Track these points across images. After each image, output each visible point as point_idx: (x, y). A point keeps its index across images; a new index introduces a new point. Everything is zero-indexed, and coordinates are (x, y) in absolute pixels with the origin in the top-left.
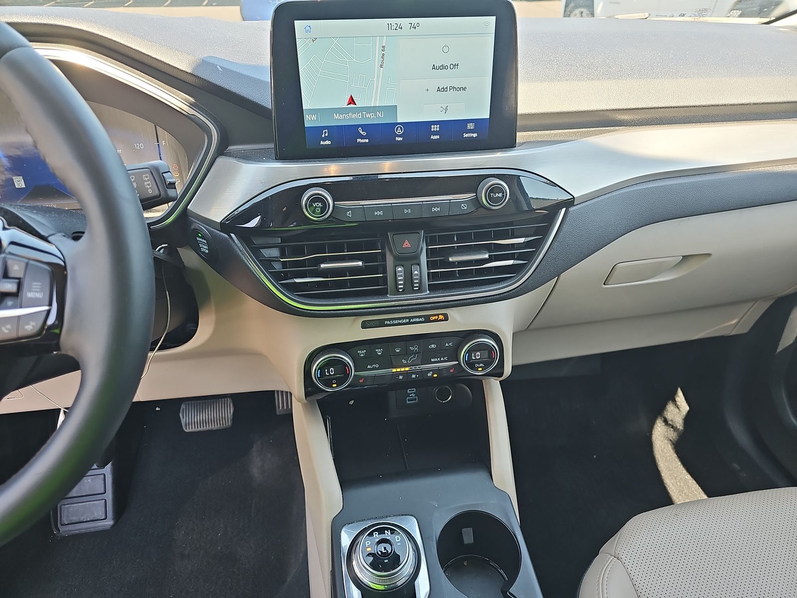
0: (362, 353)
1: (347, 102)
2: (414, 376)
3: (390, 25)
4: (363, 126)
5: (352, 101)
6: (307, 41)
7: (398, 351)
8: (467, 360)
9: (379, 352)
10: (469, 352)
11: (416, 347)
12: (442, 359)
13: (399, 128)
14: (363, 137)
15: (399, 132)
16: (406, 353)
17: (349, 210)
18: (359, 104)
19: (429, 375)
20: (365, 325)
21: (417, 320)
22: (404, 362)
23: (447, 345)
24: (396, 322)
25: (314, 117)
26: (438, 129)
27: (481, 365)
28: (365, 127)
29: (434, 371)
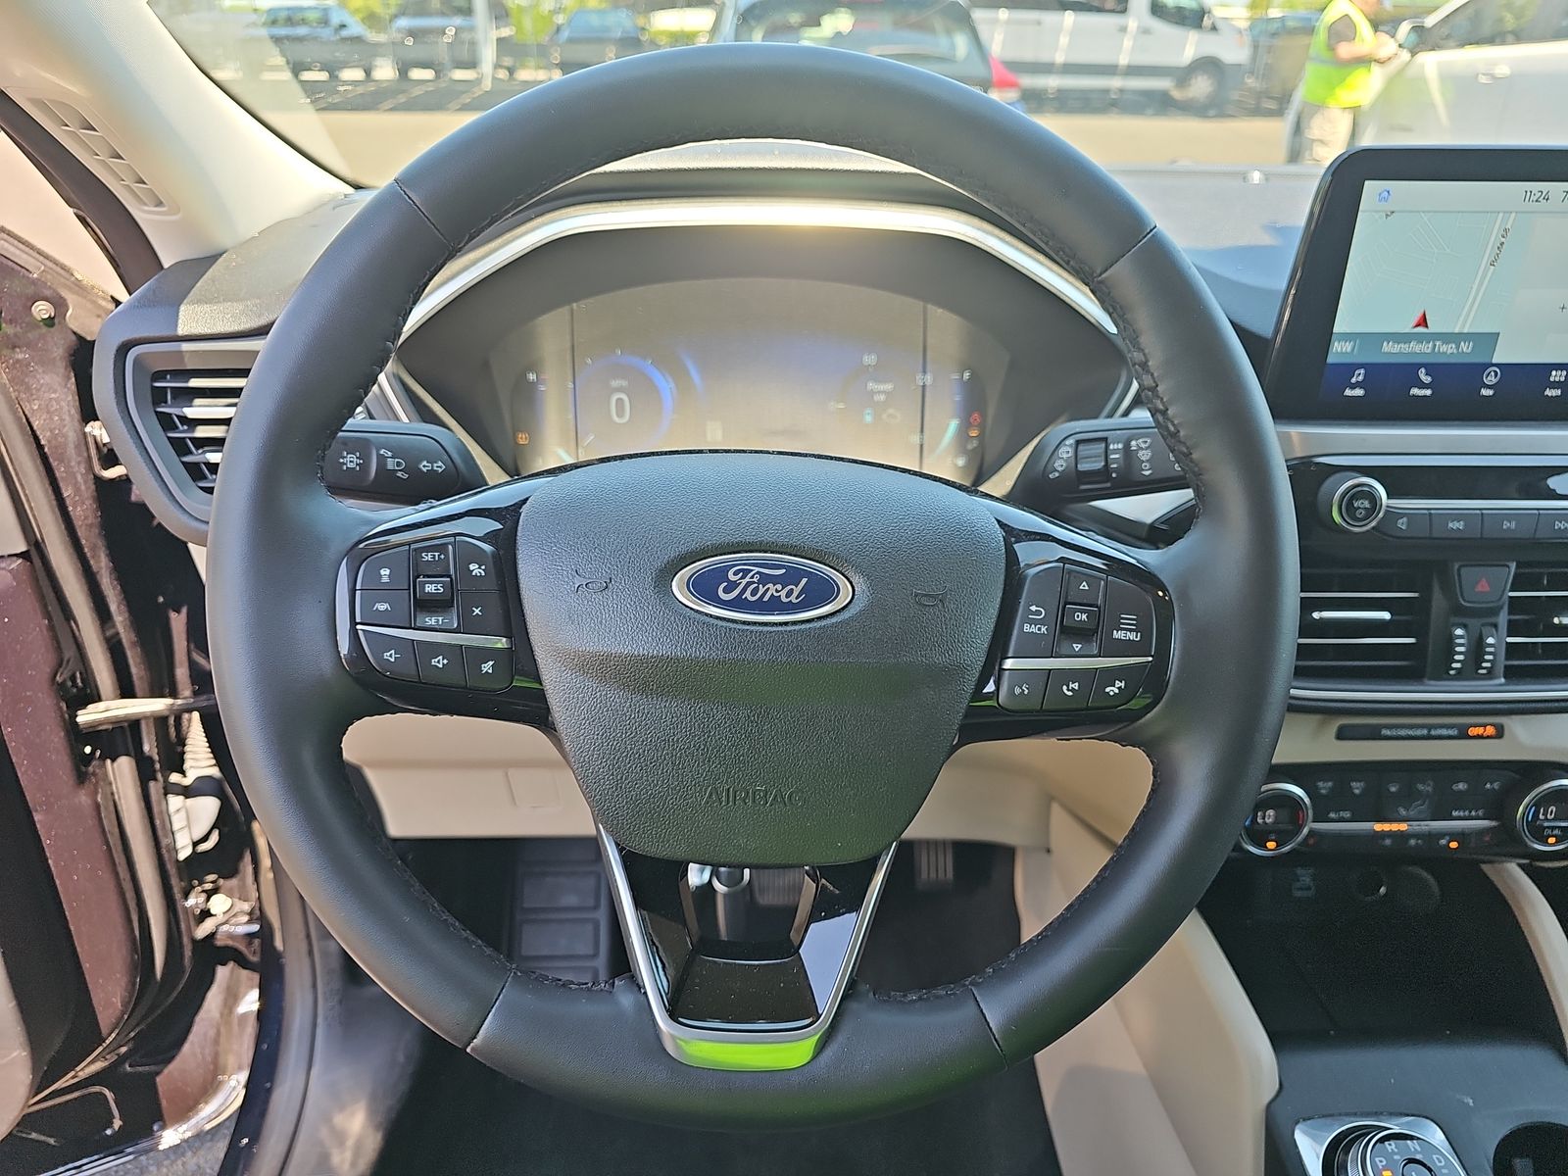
0: (1324, 787)
1: (1414, 323)
2: (1413, 842)
3: (1529, 194)
4: (1428, 366)
5: (1423, 322)
6: (1377, 217)
7: (1393, 789)
8: (1530, 819)
9: (1357, 787)
10: (1538, 804)
11: (1429, 785)
12: (1473, 813)
13: (1493, 373)
14: (1423, 386)
15: (1491, 379)
16: (1408, 796)
17: (1402, 516)
18: (1434, 327)
19: (1443, 842)
20: (1342, 735)
21: (1444, 732)
22: (1403, 812)
23: (1488, 786)
24: (1403, 732)
25: (1348, 347)
26: (1563, 379)
27: (1556, 832)
28: (1431, 368)
29: (1454, 835)
